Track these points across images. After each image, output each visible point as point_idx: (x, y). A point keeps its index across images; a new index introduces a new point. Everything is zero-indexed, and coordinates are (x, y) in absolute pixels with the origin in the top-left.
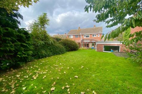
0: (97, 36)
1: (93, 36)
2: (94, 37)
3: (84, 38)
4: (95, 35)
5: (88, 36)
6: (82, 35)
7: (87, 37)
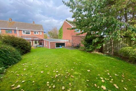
0: (39, 33)
1: (35, 33)
2: (37, 34)
3: (23, 34)
4: (37, 33)
5: (29, 33)
6: (19, 30)
7: (27, 33)
